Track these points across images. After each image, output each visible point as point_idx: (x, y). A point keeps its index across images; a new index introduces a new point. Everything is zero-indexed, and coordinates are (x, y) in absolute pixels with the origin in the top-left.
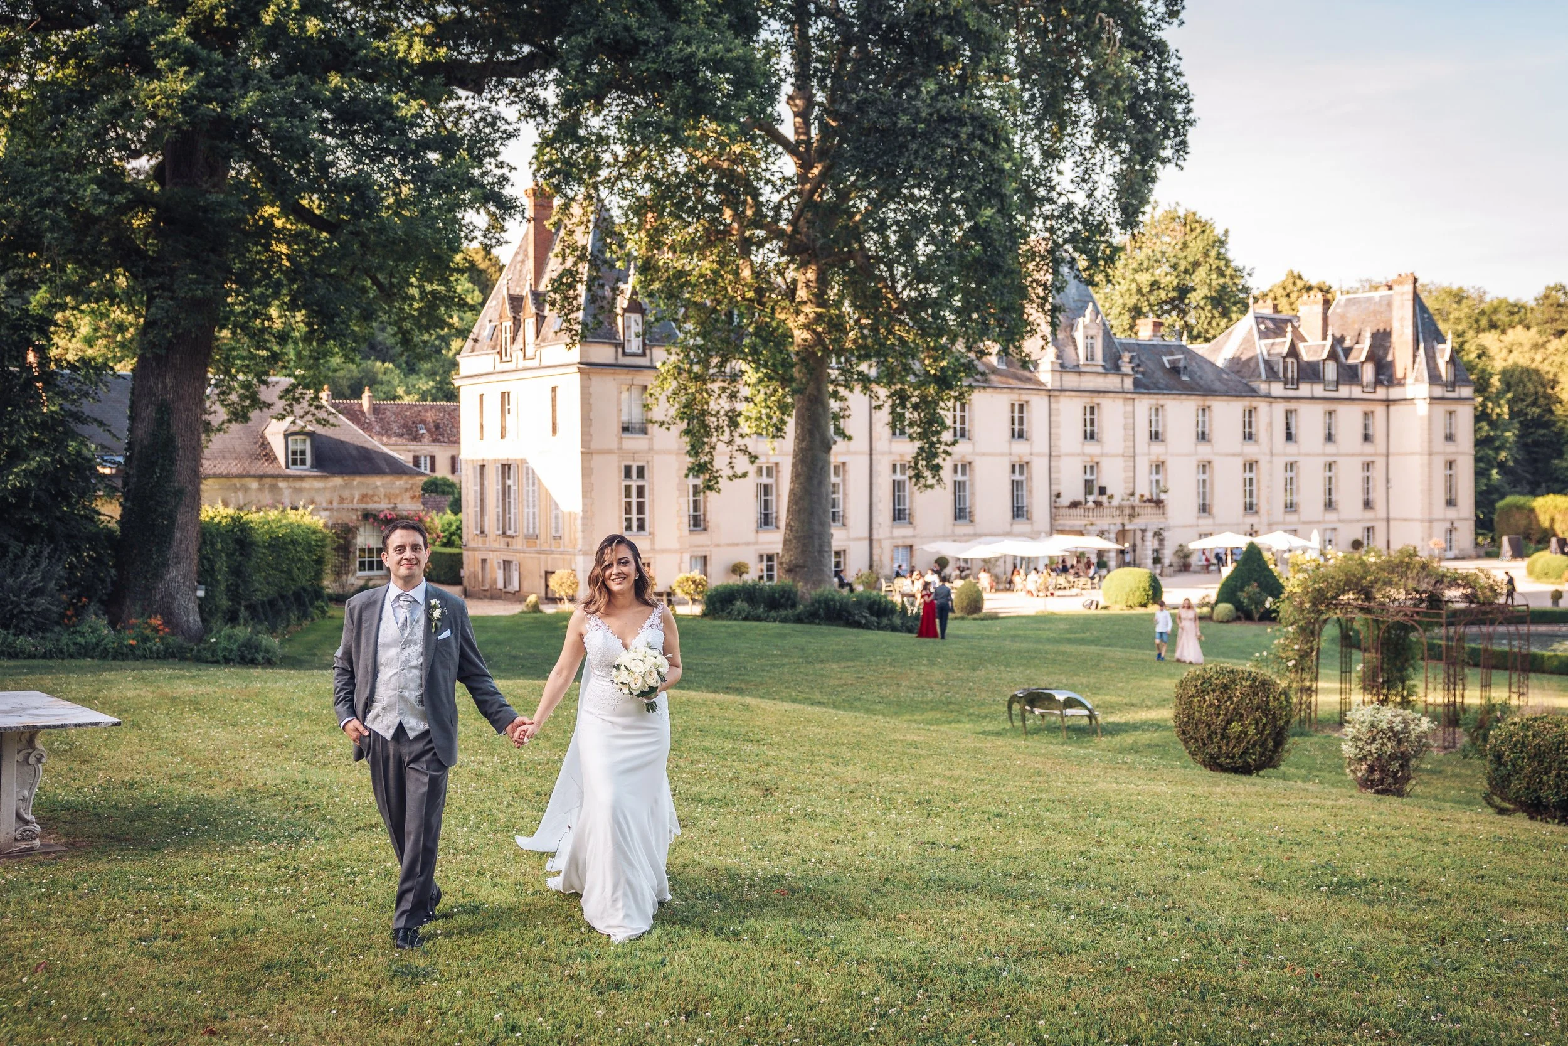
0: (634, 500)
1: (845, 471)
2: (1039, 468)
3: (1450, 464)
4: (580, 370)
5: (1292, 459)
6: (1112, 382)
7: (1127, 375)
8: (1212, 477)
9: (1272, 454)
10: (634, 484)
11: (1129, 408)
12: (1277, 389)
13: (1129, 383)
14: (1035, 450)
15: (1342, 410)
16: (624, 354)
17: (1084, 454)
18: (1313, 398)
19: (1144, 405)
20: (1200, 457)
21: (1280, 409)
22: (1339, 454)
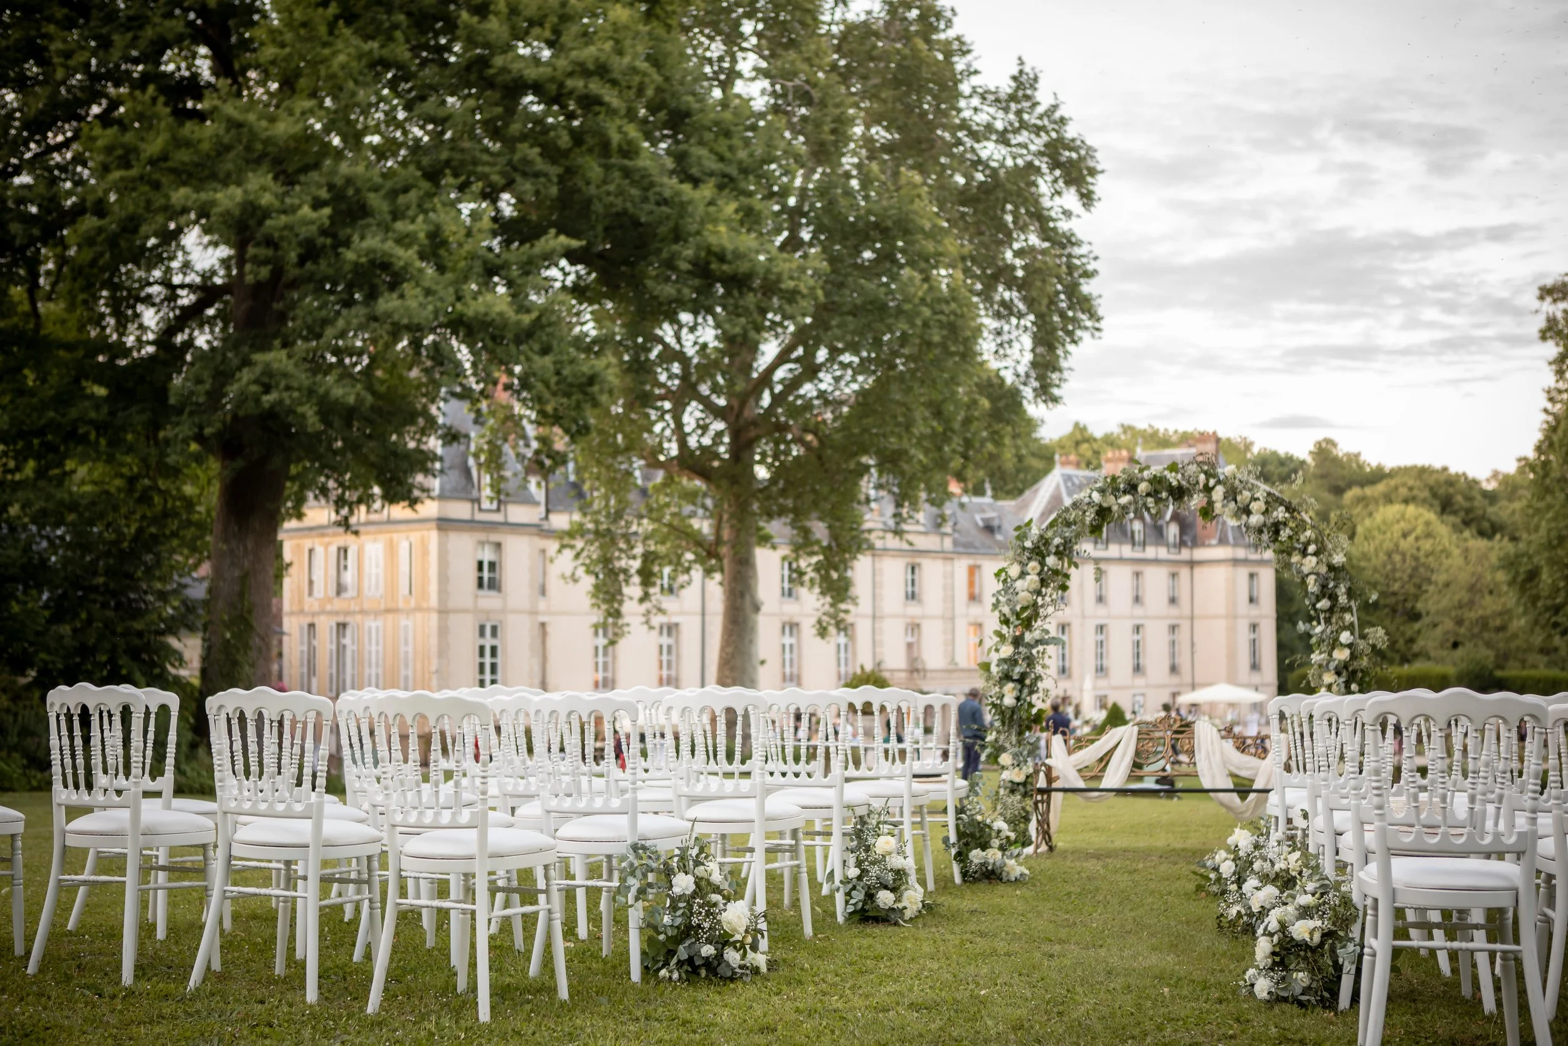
0: (488, 660)
1: (678, 632)
2: (863, 629)
3: (1254, 627)
4: (439, 527)
5: (1102, 622)
6: (932, 542)
7: (946, 534)
9: (1084, 617)
10: (488, 642)
11: (949, 568)
13: (948, 543)
14: (857, 611)
15: (1149, 571)
16: (480, 510)
17: (906, 615)
18: (1122, 559)
19: (961, 566)
21: (1090, 569)
22: (1146, 617)
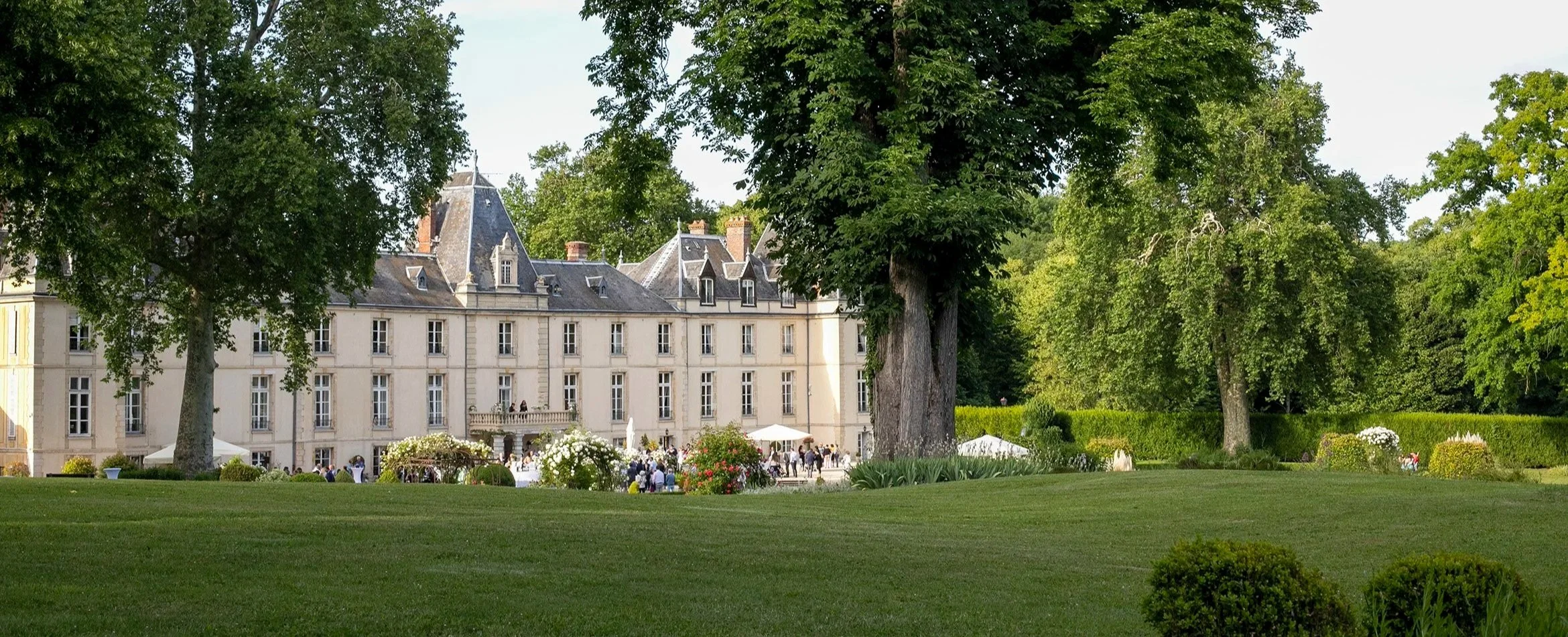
0: (79, 407)
1: (271, 382)
2: (456, 379)
4: (35, 300)
5: (709, 370)
6: (527, 302)
7: (541, 296)
8: (627, 386)
9: (688, 365)
10: (79, 393)
11: (544, 327)
12: (693, 306)
13: (543, 304)
14: (452, 362)
15: (761, 325)
17: (499, 367)
18: (730, 314)
19: (557, 325)
20: (614, 369)
21: (695, 326)
22: (756, 365)
